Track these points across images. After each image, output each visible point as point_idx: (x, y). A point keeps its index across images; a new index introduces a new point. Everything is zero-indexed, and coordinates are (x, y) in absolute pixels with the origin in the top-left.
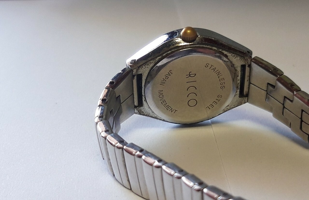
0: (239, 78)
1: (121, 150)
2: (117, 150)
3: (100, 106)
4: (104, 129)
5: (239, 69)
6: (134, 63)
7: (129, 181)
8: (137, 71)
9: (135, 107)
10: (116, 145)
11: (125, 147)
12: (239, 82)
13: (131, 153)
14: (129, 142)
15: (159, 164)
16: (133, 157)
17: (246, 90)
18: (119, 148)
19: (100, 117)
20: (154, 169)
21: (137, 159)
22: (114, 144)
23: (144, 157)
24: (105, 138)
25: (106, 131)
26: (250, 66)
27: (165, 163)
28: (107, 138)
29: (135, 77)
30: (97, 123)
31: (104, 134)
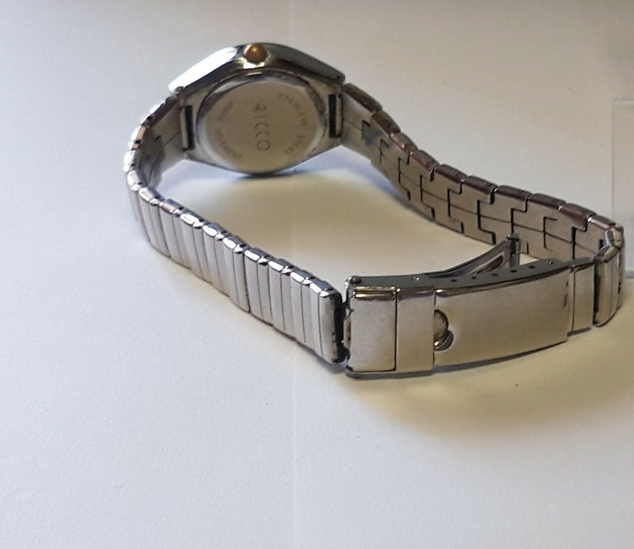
0: (327, 111)
1: (156, 207)
2: (152, 208)
3: (133, 149)
4: (138, 181)
5: (326, 100)
6: (181, 90)
7: (166, 246)
8: (185, 102)
9: (185, 150)
10: (151, 202)
11: (161, 204)
12: (328, 117)
13: (167, 211)
14: (167, 198)
15: (201, 224)
16: (170, 216)
17: (338, 127)
18: (155, 205)
19: (132, 165)
20: (194, 230)
21: (176, 219)
22: (148, 199)
23: (183, 216)
24: (137, 192)
25: (139, 184)
26: (340, 96)
27: (207, 224)
28: (140, 193)
29: (184, 109)
30: (127, 173)
31: (136, 187)
